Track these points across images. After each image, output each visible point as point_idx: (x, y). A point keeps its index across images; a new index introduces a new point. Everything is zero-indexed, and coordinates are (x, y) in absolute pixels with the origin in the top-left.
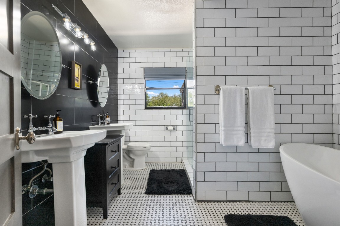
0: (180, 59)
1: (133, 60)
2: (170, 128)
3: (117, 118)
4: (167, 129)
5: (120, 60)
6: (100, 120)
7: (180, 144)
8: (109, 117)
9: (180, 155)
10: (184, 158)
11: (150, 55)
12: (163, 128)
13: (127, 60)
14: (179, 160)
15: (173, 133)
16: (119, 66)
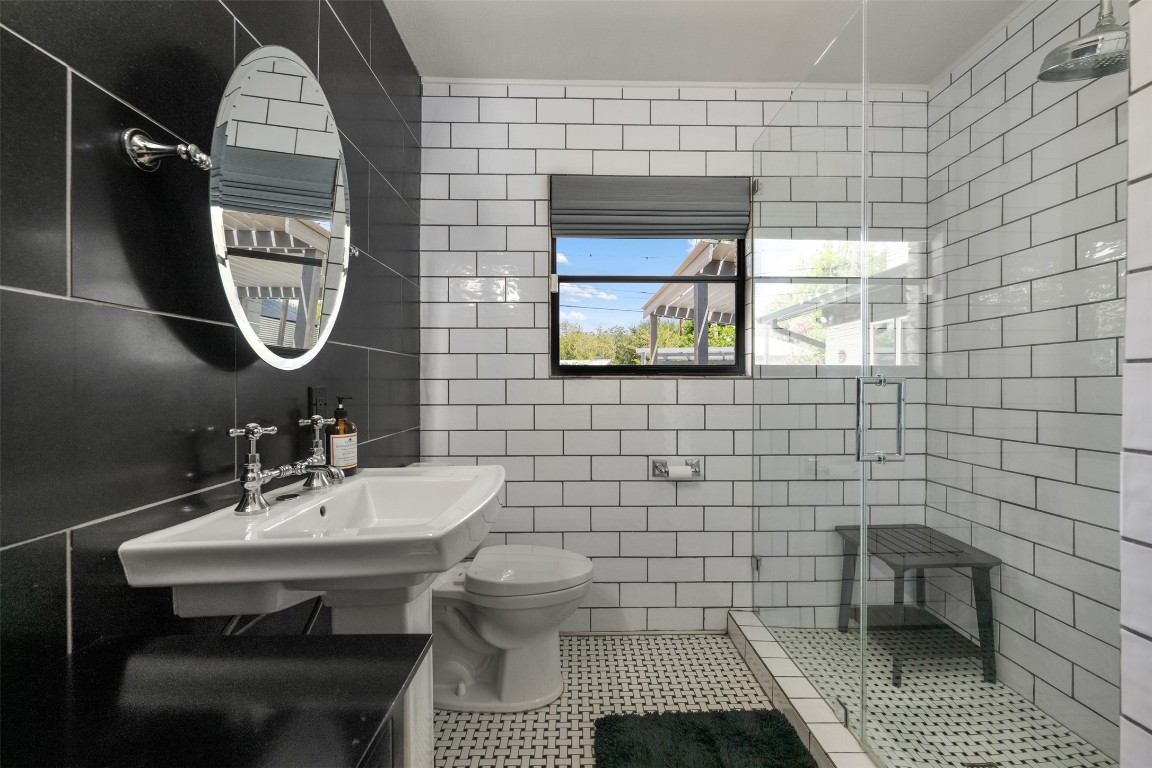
0: (725, 139)
1: (495, 136)
2: (678, 469)
3: (417, 421)
4: (659, 472)
5: (429, 135)
6: (255, 467)
7: (720, 544)
8: (348, 430)
9: (722, 595)
10: (739, 609)
11: (580, 111)
12: (640, 468)
13: (464, 135)
14: (716, 620)
15: (687, 495)
16: (429, 161)
